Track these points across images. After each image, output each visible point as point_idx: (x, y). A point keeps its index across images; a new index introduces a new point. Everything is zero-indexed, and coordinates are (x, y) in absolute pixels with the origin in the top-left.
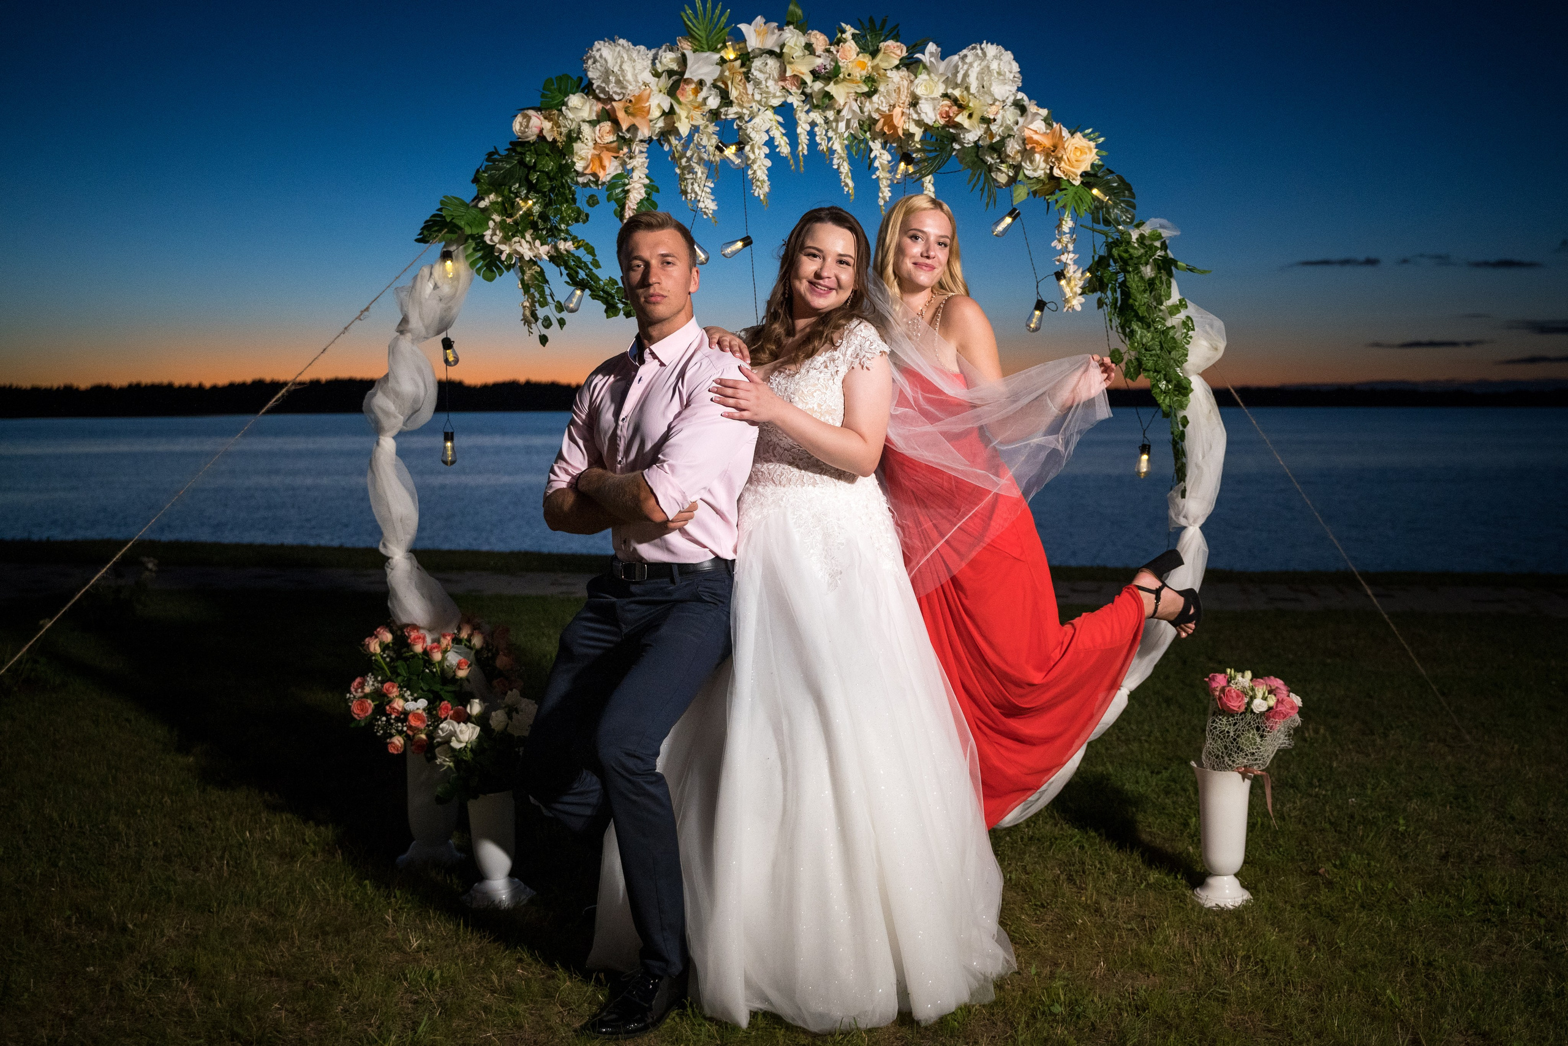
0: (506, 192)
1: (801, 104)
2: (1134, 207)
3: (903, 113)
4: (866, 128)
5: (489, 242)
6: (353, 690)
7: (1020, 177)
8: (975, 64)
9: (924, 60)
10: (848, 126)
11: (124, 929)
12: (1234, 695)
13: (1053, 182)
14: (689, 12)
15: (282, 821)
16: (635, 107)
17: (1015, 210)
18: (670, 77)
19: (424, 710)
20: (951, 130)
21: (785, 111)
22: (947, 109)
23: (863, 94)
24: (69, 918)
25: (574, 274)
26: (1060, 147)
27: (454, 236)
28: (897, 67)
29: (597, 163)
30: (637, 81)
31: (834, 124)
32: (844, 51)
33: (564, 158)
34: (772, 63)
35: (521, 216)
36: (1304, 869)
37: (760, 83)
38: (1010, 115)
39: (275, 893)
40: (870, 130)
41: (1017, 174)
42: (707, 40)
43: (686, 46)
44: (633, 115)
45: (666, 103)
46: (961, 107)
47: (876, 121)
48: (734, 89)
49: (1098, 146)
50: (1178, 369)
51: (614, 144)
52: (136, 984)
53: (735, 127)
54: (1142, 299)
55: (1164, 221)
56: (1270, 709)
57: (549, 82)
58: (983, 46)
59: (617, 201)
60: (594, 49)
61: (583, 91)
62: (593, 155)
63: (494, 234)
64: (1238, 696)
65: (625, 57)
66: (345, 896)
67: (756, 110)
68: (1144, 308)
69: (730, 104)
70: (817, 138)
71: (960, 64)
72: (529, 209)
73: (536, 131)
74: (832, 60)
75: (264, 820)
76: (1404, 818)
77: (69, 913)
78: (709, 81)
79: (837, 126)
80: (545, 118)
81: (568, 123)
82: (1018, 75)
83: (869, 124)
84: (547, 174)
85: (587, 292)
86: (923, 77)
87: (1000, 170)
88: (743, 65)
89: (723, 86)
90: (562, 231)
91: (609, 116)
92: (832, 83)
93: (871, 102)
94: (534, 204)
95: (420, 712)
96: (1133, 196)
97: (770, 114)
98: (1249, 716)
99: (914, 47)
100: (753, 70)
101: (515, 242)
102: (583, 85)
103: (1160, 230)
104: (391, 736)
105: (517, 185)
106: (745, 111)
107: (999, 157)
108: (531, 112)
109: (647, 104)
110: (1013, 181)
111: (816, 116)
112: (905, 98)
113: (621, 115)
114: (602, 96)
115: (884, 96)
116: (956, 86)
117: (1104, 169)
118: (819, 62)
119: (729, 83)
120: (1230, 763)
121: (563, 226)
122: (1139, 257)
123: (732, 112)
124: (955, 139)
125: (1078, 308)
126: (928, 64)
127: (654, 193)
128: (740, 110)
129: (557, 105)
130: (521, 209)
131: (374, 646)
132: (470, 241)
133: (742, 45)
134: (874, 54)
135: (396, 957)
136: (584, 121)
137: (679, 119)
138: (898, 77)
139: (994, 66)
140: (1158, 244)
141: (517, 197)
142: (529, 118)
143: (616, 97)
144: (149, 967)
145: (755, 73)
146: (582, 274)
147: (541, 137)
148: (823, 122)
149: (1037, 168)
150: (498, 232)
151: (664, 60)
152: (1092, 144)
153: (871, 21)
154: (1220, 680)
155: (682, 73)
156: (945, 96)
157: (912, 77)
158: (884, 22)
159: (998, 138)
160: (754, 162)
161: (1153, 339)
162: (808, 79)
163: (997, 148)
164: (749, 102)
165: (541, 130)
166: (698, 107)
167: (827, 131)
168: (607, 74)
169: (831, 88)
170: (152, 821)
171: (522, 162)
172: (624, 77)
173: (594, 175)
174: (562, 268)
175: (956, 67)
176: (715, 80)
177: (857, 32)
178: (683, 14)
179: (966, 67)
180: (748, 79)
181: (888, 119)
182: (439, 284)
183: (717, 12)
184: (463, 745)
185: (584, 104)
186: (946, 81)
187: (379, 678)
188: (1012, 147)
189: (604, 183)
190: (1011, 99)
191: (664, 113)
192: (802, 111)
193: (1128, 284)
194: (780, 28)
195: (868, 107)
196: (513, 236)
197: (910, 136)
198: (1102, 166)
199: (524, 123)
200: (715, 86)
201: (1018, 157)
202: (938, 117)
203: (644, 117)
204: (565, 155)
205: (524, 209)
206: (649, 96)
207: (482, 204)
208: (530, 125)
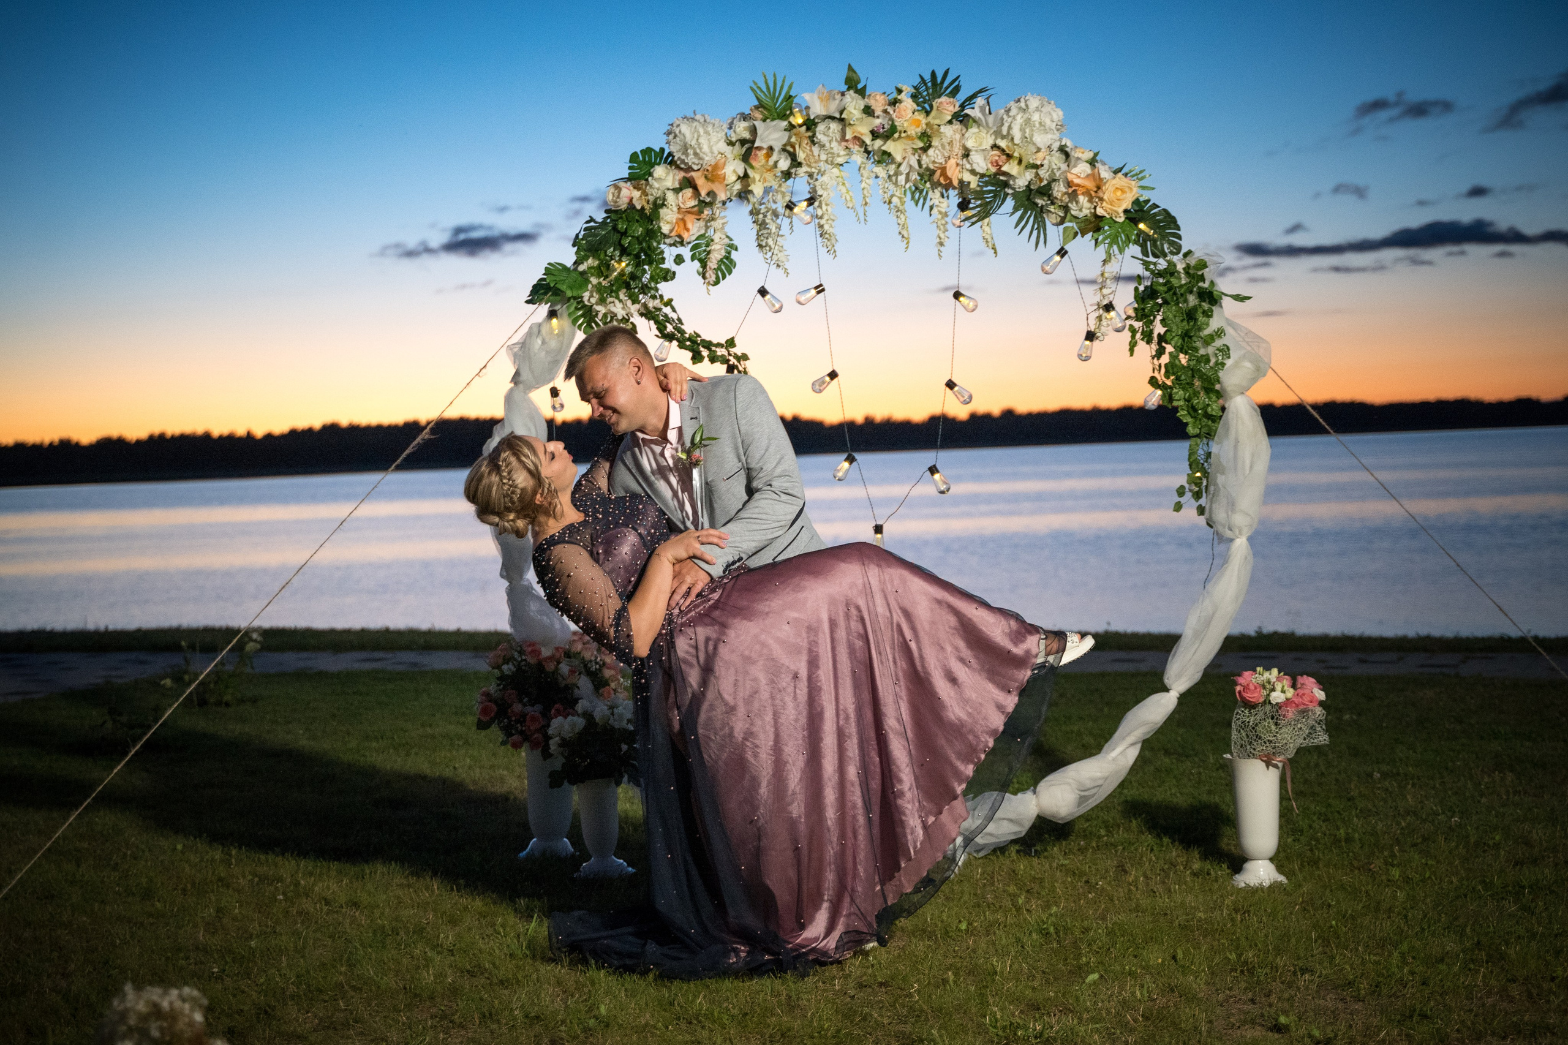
0: (602, 256)
1: (864, 160)
2: (1179, 238)
3: (958, 165)
4: (926, 178)
5: (586, 303)
7: (1069, 217)
8: (1019, 117)
9: (973, 115)
10: (907, 179)
13: (1097, 220)
16: (713, 174)
17: (1063, 248)
18: (743, 146)
20: (1002, 178)
22: (997, 158)
23: (921, 149)
25: (662, 328)
26: (1102, 187)
27: (558, 298)
28: (950, 122)
29: (682, 226)
30: (712, 153)
32: (899, 112)
33: (652, 224)
34: (835, 126)
35: (616, 277)
37: (824, 146)
38: (1057, 160)
40: (929, 180)
41: (1065, 214)
42: (776, 108)
43: (757, 116)
44: (712, 181)
45: (740, 168)
46: (1009, 157)
47: (933, 172)
48: (801, 152)
49: (1139, 184)
51: (696, 208)
56: (1288, 700)
57: (635, 155)
58: (1027, 97)
59: (701, 261)
60: (675, 125)
61: (665, 162)
62: (677, 219)
63: (591, 296)
65: (701, 131)
67: (823, 167)
69: (800, 165)
71: (1005, 117)
72: (623, 270)
73: (626, 200)
74: (889, 120)
78: (777, 147)
79: (897, 179)
80: (635, 188)
81: (654, 192)
82: (1061, 122)
83: (928, 175)
84: (638, 238)
85: (675, 343)
86: (974, 130)
87: (1050, 212)
88: (808, 129)
89: (791, 150)
90: (651, 288)
91: (689, 183)
92: (890, 141)
93: (927, 156)
94: (627, 265)
96: (1177, 227)
97: (836, 170)
98: (1267, 706)
100: (817, 134)
101: (610, 303)
102: (666, 158)
105: (612, 249)
106: (813, 170)
107: (1048, 199)
108: (621, 184)
109: (724, 171)
110: (1062, 219)
111: (878, 170)
112: (958, 150)
113: (700, 182)
114: (683, 166)
115: (939, 150)
116: (1003, 137)
117: (1148, 204)
118: (877, 122)
119: (797, 147)
120: (1252, 750)
121: (653, 285)
122: (1185, 287)
123: (800, 172)
124: (1006, 184)
126: (977, 119)
127: (733, 252)
128: (809, 170)
129: (644, 174)
130: (615, 270)
132: (572, 301)
133: (807, 112)
134: (929, 111)
136: (668, 189)
137: (754, 181)
138: (950, 132)
139: (1036, 117)
141: (612, 259)
142: (620, 189)
143: (695, 167)
145: (820, 137)
146: (670, 328)
147: (631, 205)
148: (885, 175)
149: (1082, 208)
150: (595, 294)
151: (738, 130)
152: (1134, 182)
154: (1247, 676)
155: (753, 142)
156: (995, 146)
157: (964, 130)
158: (945, 75)
159: (1045, 182)
160: (822, 217)
162: (868, 140)
163: (1045, 191)
164: (815, 162)
165: (631, 199)
166: (770, 170)
168: (686, 147)
169: (890, 146)
171: (615, 228)
172: (701, 149)
173: (680, 236)
174: (652, 322)
175: (1002, 119)
176: (785, 145)
178: (754, 88)
179: (1010, 120)
180: (813, 143)
181: (943, 170)
182: (547, 340)
185: (668, 174)
186: (994, 134)
188: (1059, 190)
190: (1056, 146)
191: (739, 178)
192: (864, 167)
194: (841, 94)
196: (608, 296)
197: (966, 184)
198: (1147, 201)
199: (616, 194)
200: (784, 150)
201: (1066, 199)
202: (990, 166)
203: (721, 183)
204: (652, 221)
205: (618, 270)
206: (725, 164)
207: (582, 268)
208: (621, 195)
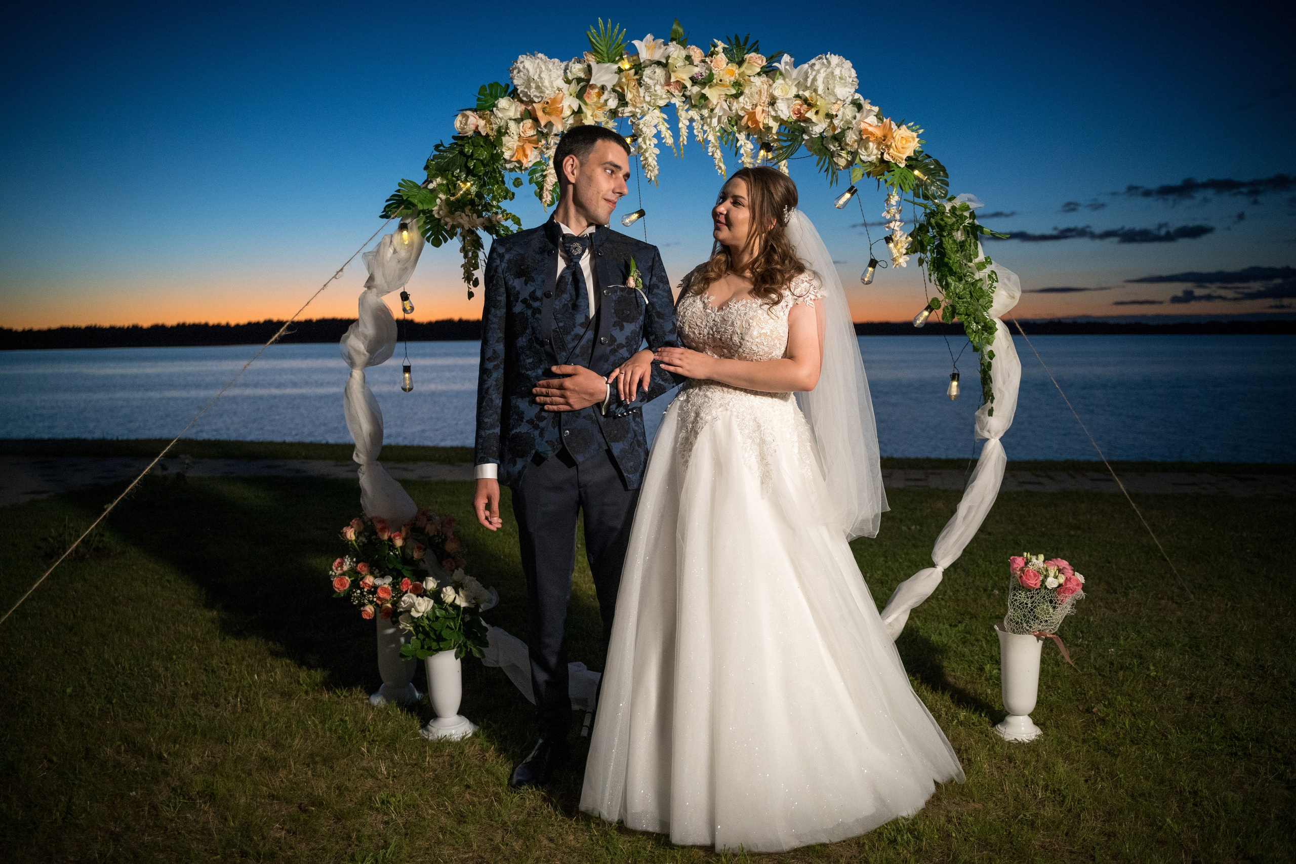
0: (450, 177)
1: (682, 104)
2: (947, 185)
3: (763, 111)
4: (733, 123)
5: (436, 216)
6: (334, 568)
7: (857, 161)
8: (822, 71)
9: (780, 68)
10: (719, 122)
11: (160, 758)
12: (1032, 574)
13: (883, 165)
14: (594, 31)
15: (282, 666)
16: (551, 107)
17: (853, 187)
18: (578, 84)
19: (389, 584)
20: (802, 124)
21: (669, 110)
22: (799, 107)
23: (732, 96)
24: (119, 746)
26: (889, 136)
27: (410, 212)
28: (759, 74)
29: (521, 153)
30: (552, 87)
31: (709, 120)
32: (716, 62)
33: (495, 149)
34: (660, 72)
35: (462, 195)
36: (1081, 709)
37: (650, 87)
38: (850, 111)
39: (276, 728)
40: (736, 124)
41: (854, 159)
42: (607, 53)
43: (591, 59)
44: (549, 114)
45: (575, 104)
46: (810, 106)
47: (741, 118)
48: (629, 93)
49: (918, 136)
50: (985, 314)
51: (535, 138)
52: (168, 806)
53: (629, 123)
54: (955, 258)
55: (971, 196)
56: (1060, 585)
57: (483, 88)
58: (828, 56)
59: (537, 183)
60: (519, 62)
61: (509, 95)
62: (518, 146)
63: (440, 209)
64: (1035, 575)
65: (543, 68)
66: (330, 730)
67: (646, 109)
68: (957, 265)
69: (626, 104)
70: (695, 132)
71: (809, 70)
72: (468, 190)
73: (473, 127)
74: (707, 69)
75: (268, 665)
76: (1154, 665)
77: (119, 743)
78: (609, 87)
79: (711, 122)
80: (480, 117)
81: (498, 121)
82: (855, 80)
83: (736, 120)
84: (482, 161)
86: (780, 81)
87: (840, 156)
88: (636, 73)
89: (620, 90)
90: (494, 206)
91: (530, 115)
92: (707, 87)
93: (738, 102)
94: (472, 185)
95: (386, 586)
96: (946, 175)
97: (657, 112)
98: (1043, 591)
99: (773, 57)
100: (644, 77)
101: (458, 216)
102: (510, 90)
103: (968, 203)
104: (364, 605)
105: (458, 170)
106: (637, 110)
107: (840, 145)
108: (469, 113)
109: (561, 105)
110: (850, 164)
111: (693, 113)
112: (765, 99)
113: (540, 114)
114: (525, 99)
115: (749, 98)
116: (806, 88)
117: (923, 154)
118: (696, 70)
119: (625, 88)
120: (1028, 628)
121: (495, 203)
122: (953, 224)
123: (627, 111)
124: (804, 131)
125: (904, 265)
126: (783, 71)
128: (634, 110)
129: (489, 106)
130: (461, 189)
131: (350, 534)
132: (421, 215)
133: (635, 58)
134: (740, 63)
135: (370, 782)
136: (511, 119)
137: (586, 117)
138: (759, 82)
139: (837, 72)
140: (967, 214)
141: (458, 180)
142: (467, 117)
143: (536, 100)
144: (179, 791)
145: (646, 79)
147: (477, 132)
148: (699, 118)
149: (871, 154)
150: (443, 208)
151: (574, 70)
152: (915, 134)
153: (737, 38)
154: (1019, 562)
155: (588, 80)
156: (797, 96)
157: (771, 82)
158: (747, 39)
159: (839, 130)
160: (646, 151)
161: (964, 289)
162: (688, 84)
163: (839, 138)
164: (641, 103)
165: (477, 127)
166: (600, 108)
167: (703, 126)
168: (529, 80)
169: (707, 91)
170: (184, 665)
171: (462, 153)
172: (542, 83)
173: (519, 162)
175: (806, 73)
176: (614, 86)
177: (726, 46)
178: (589, 33)
179: (814, 73)
180: (640, 84)
181: (752, 115)
182: (398, 249)
183: (616, 31)
184: (420, 614)
185: (510, 106)
186: (798, 85)
187: (355, 560)
188: (851, 137)
189: (526, 169)
190: (850, 98)
191: (574, 112)
192: (682, 110)
193: (944, 246)
194: (666, 44)
195: (735, 106)
196: (456, 211)
197: (769, 129)
198: (922, 152)
199: (464, 122)
200: (614, 90)
201: (856, 145)
202: (791, 113)
203: (558, 116)
204: (496, 147)
205: (464, 189)
206: (562, 99)
207: (431, 186)
208: (468, 123)
